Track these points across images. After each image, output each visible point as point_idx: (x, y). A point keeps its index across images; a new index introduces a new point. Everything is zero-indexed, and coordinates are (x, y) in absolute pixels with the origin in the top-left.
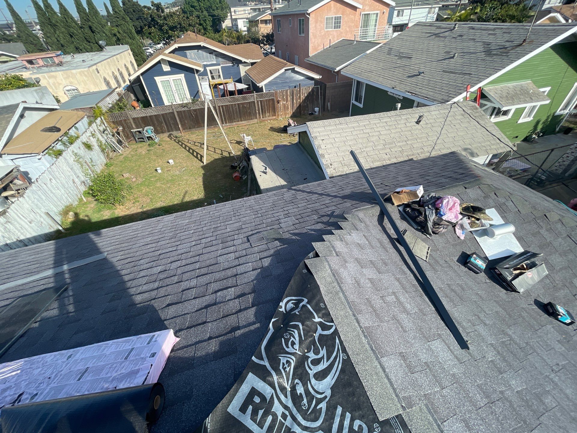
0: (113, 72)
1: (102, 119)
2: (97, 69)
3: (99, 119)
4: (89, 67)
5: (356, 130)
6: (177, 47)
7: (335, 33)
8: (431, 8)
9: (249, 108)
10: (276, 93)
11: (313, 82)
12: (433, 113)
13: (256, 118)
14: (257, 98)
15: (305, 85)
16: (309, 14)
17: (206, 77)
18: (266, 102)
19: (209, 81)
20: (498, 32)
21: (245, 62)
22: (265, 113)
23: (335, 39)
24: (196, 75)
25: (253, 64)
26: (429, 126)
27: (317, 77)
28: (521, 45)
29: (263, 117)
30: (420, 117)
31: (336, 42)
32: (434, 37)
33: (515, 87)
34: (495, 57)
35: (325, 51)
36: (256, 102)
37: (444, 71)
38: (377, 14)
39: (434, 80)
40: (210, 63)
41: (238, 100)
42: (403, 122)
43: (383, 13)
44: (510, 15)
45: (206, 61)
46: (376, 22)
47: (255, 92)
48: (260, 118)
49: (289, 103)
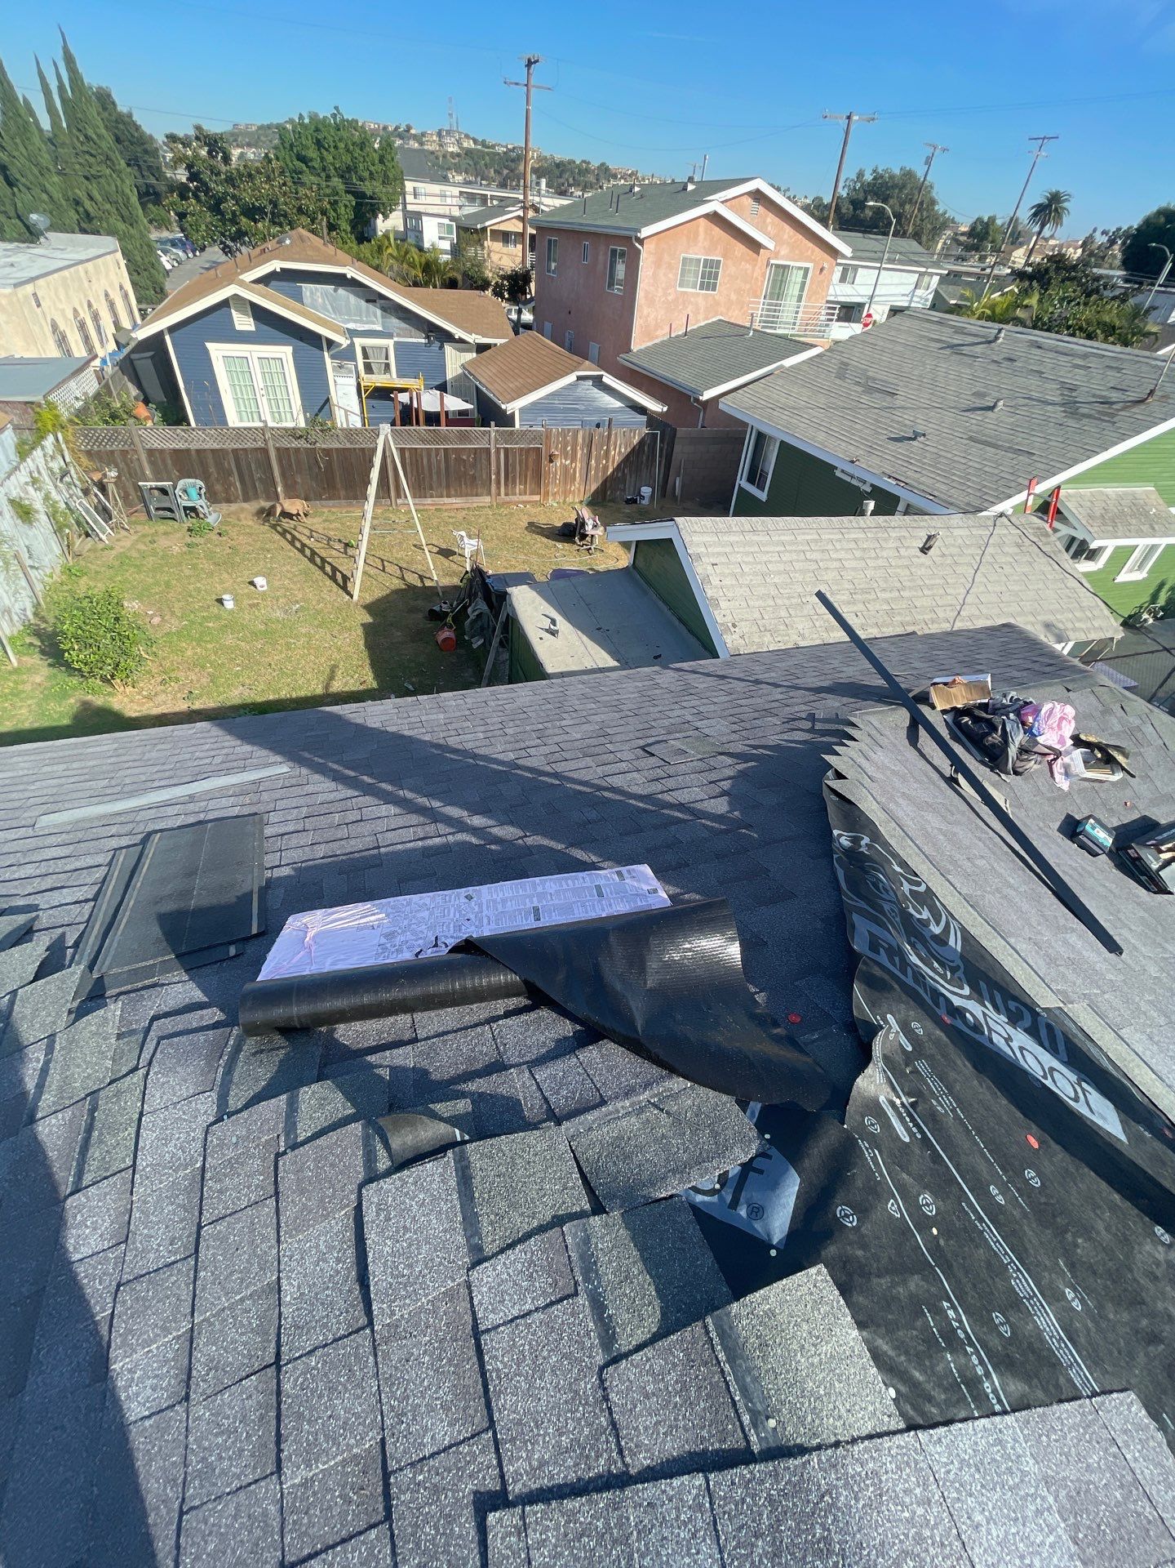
0: (75, 310)
1: (57, 440)
2: (35, 294)
3: (51, 438)
4: (16, 286)
5: (790, 552)
6: (278, 270)
7: (701, 301)
8: (922, 274)
9: (474, 466)
10: (548, 434)
11: (644, 418)
12: (957, 532)
13: (489, 494)
14: (496, 440)
15: (623, 424)
16: (641, 241)
17: (350, 365)
18: (521, 455)
19: (358, 377)
20: (1093, 363)
21: (461, 341)
22: (514, 482)
23: (701, 317)
24: (326, 354)
25: (481, 348)
26: (949, 561)
27: (655, 406)
28: (1142, 401)
29: (506, 494)
30: (930, 538)
31: (703, 324)
32: (948, 352)
33: (1120, 497)
34: (1085, 421)
35: (672, 342)
36: (493, 451)
37: (971, 439)
38: (807, 270)
39: (949, 456)
40: (367, 327)
41: (445, 439)
42: (892, 544)
43: (822, 270)
44: (1105, 324)
45: (355, 321)
46: (802, 289)
47: (493, 423)
48: (499, 495)
49: (579, 465)
